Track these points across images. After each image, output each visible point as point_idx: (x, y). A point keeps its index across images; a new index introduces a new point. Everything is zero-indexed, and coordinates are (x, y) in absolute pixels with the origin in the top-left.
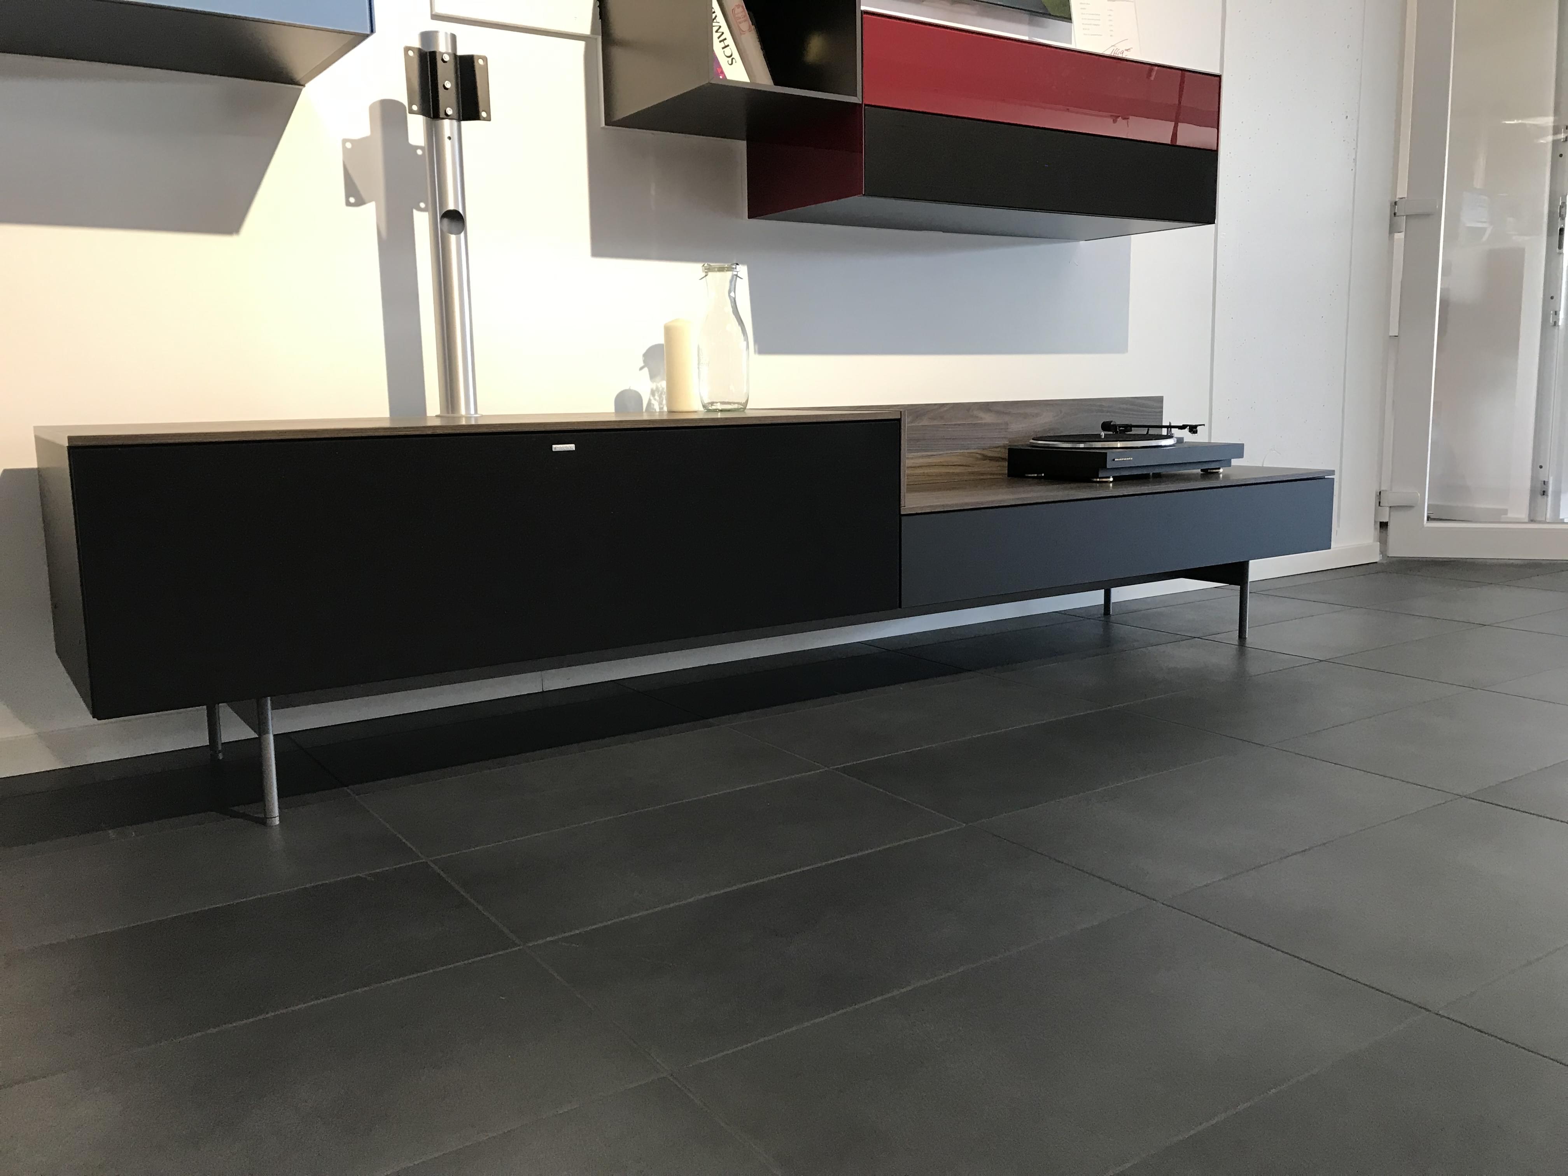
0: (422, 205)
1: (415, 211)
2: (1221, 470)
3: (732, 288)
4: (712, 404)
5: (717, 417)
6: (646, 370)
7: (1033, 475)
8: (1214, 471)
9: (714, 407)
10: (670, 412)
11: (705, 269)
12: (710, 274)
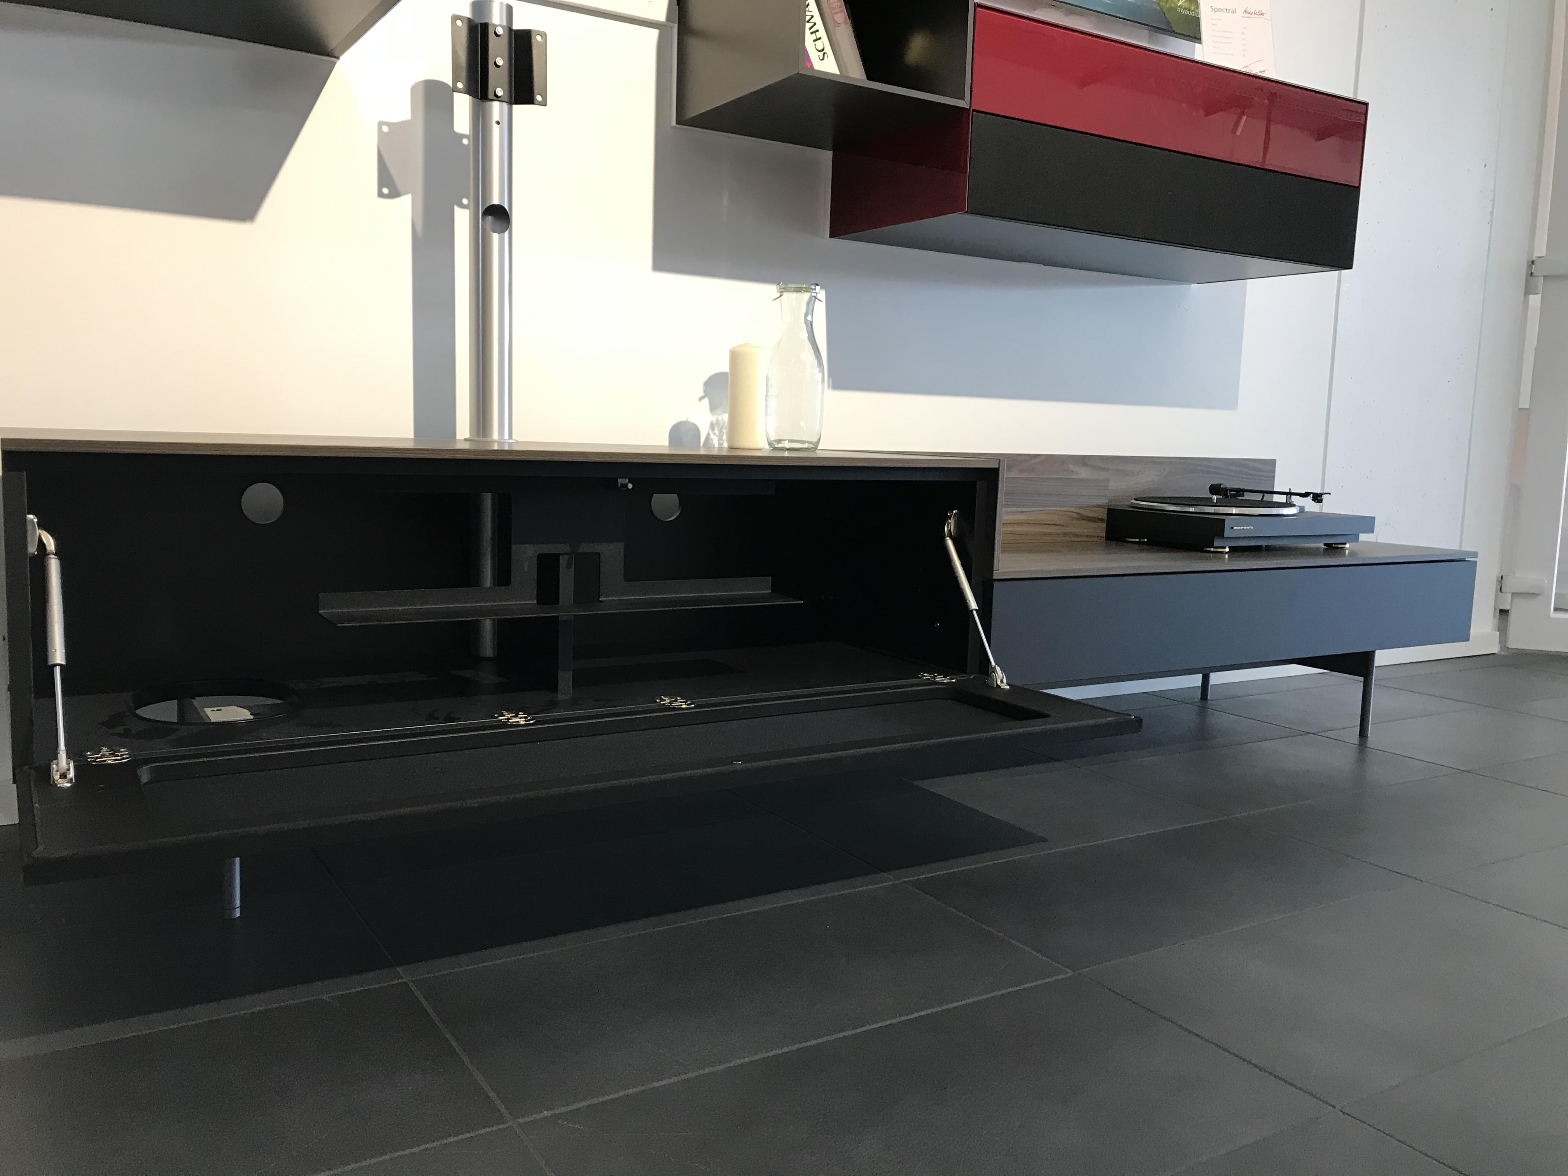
0: (465, 201)
1: (456, 209)
2: (1347, 546)
3: (810, 311)
4: (779, 441)
5: (784, 455)
6: (706, 400)
7: (1134, 540)
8: (1340, 546)
9: (780, 445)
10: (731, 448)
11: (780, 289)
12: (785, 294)
